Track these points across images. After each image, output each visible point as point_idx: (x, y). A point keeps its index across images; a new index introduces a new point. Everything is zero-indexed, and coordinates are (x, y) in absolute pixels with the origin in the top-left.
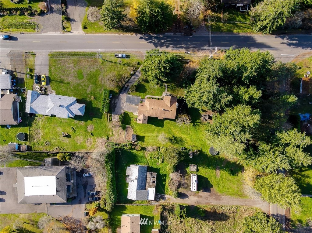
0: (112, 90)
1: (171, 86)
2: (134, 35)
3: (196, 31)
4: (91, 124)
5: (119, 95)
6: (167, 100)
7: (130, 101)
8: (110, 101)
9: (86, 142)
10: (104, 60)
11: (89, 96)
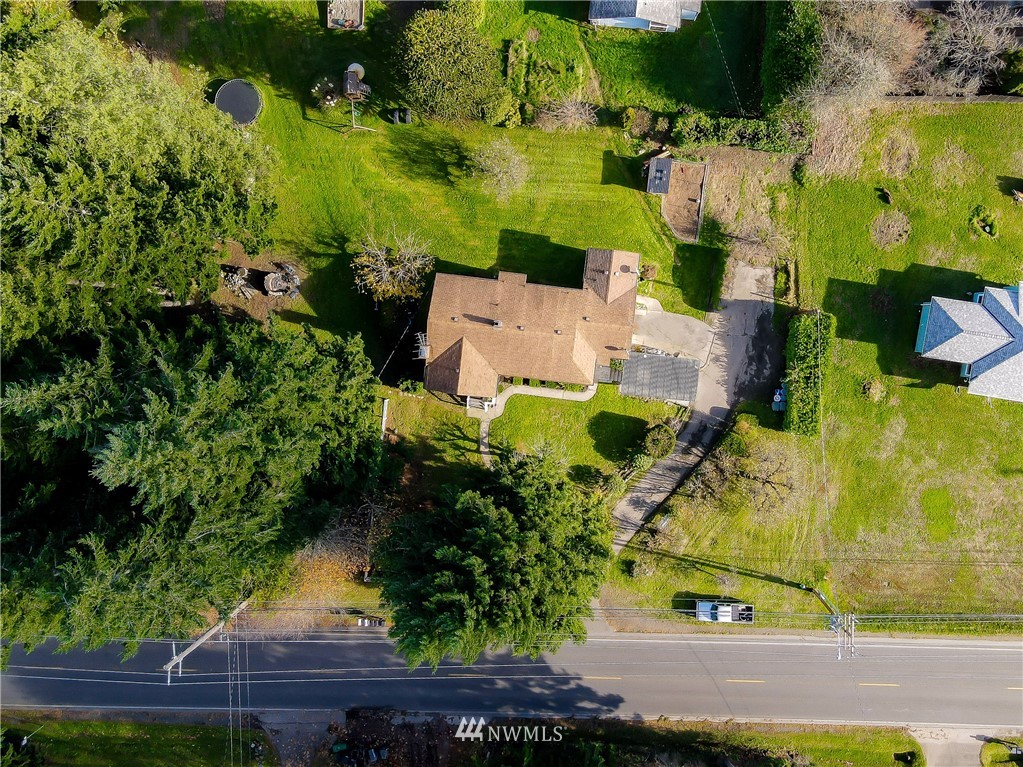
0: (772, 432)
1: (457, 447)
2: (650, 719)
3: (329, 729)
4: (888, 249)
5: (734, 405)
6: (476, 374)
7: (678, 373)
8: (785, 376)
9: (916, 154)
10: (811, 590)
11: (893, 401)
